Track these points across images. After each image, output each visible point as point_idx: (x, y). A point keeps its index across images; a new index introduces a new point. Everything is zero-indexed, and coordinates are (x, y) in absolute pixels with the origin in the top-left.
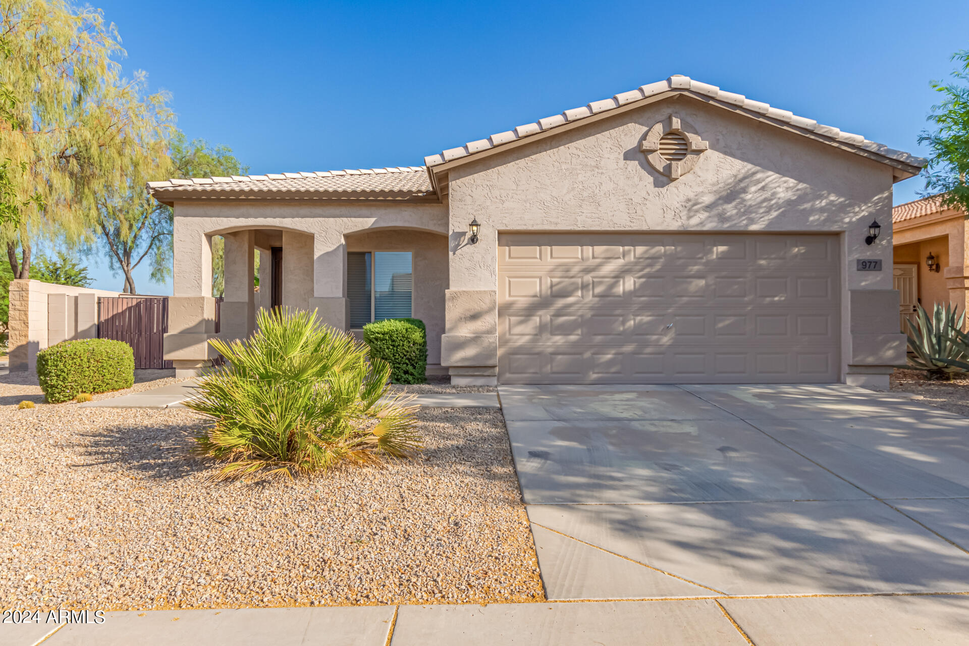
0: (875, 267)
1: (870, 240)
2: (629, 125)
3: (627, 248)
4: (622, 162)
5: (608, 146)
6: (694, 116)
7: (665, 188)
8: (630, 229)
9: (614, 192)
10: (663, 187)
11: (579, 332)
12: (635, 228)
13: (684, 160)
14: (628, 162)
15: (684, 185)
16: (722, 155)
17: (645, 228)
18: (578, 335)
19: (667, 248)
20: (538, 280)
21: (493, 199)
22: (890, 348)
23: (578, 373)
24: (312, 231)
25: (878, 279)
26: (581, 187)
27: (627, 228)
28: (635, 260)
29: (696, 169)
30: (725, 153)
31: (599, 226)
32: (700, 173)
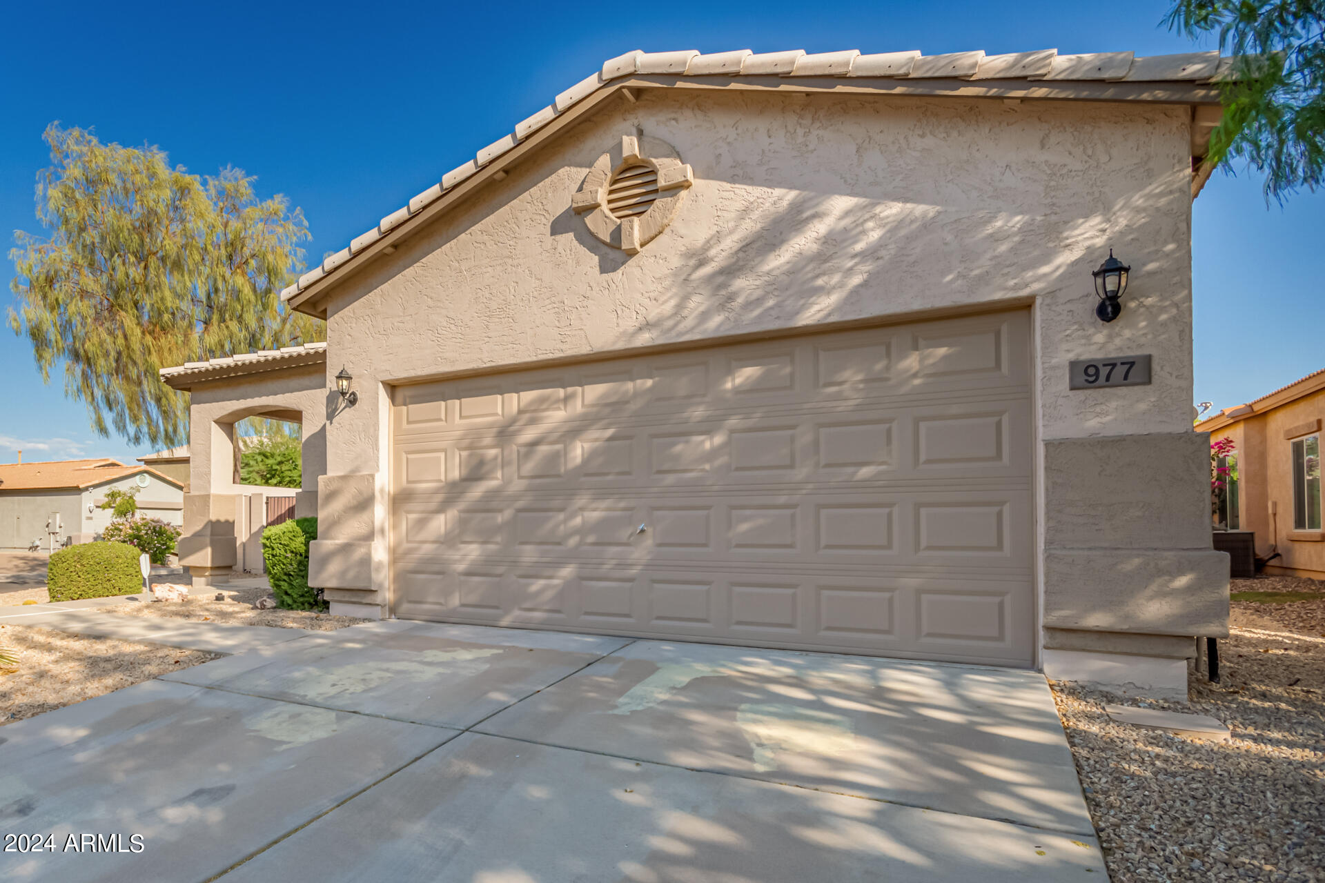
0: (1126, 378)
1: (1110, 309)
2: (560, 171)
3: (570, 390)
4: (549, 239)
5: (527, 217)
6: (673, 122)
7: (620, 271)
8: (562, 355)
9: (536, 294)
10: (614, 270)
11: (499, 539)
12: (569, 353)
13: (649, 211)
14: (558, 237)
15: (653, 258)
16: (727, 186)
17: (584, 349)
18: (497, 543)
19: (639, 382)
20: (442, 455)
21: (375, 336)
22: (1162, 594)
23: (496, 607)
24: (301, 408)
25: (1142, 406)
26: (488, 296)
27: (558, 355)
28: (584, 410)
29: (677, 225)
30: (733, 179)
31: (514, 356)
32: (682, 231)
